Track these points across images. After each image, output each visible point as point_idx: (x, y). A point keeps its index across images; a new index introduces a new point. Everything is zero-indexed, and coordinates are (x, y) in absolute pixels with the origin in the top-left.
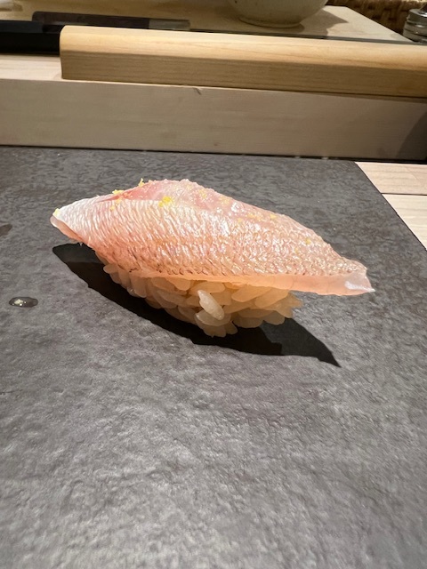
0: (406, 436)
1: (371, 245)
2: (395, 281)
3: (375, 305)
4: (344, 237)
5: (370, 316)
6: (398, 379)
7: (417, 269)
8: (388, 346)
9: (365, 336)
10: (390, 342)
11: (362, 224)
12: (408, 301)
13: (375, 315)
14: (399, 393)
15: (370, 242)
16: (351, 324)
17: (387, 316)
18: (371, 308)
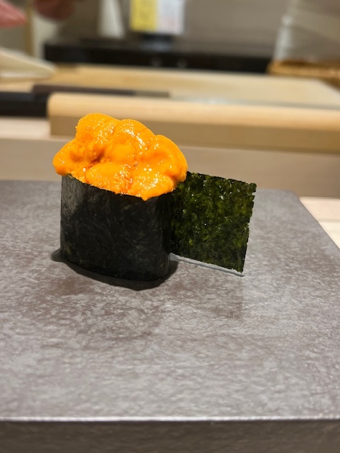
0: (295, 325)
1: (293, 238)
3: (288, 268)
4: (274, 234)
5: (284, 273)
6: (295, 301)
7: (323, 251)
8: (292, 287)
9: (278, 282)
10: (294, 285)
11: (289, 226)
12: (312, 266)
13: (288, 272)
14: (295, 307)
16: (269, 277)
17: (296, 273)
18: (286, 269)
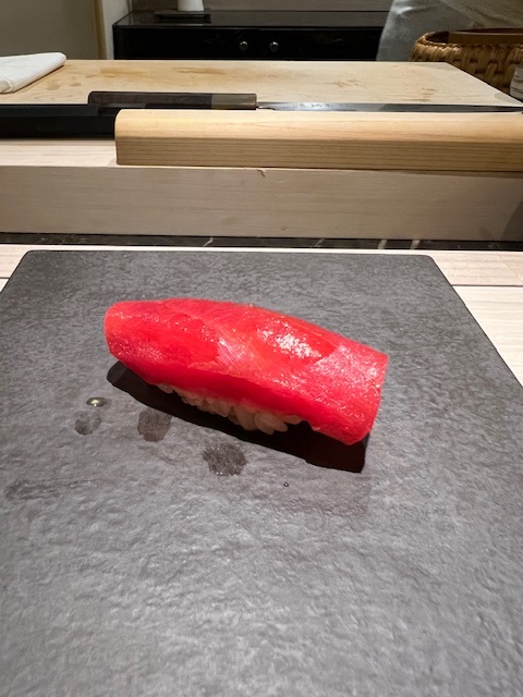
1: (438, 346)
2: (459, 382)
4: (411, 338)
8: (443, 445)
9: (422, 435)
14: (449, 488)
15: (437, 341)
18: (432, 409)
